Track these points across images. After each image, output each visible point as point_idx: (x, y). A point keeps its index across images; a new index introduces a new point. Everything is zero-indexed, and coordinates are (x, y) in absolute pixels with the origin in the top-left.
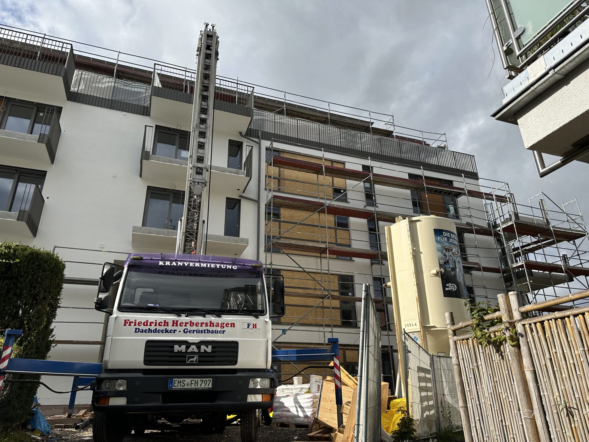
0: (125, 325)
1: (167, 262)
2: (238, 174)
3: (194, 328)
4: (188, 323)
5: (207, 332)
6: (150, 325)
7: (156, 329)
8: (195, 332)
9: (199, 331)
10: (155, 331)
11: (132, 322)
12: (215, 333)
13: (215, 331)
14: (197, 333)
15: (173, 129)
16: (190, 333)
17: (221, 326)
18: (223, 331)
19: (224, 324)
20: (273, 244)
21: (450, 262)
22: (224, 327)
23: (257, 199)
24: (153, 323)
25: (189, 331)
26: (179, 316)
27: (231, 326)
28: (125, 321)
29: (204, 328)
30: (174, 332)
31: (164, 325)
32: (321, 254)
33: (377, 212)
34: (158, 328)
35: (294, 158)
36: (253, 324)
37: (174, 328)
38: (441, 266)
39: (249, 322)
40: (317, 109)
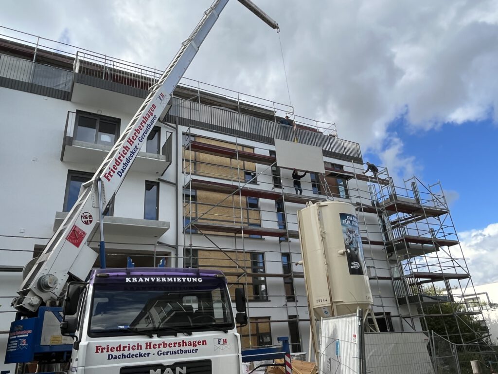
0: (97, 352)
1: (133, 278)
2: (159, 159)
3: (168, 349)
4: (161, 344)
5: (181, 353)
6: (124, 350)
7: (130, 354)
8: (169, 353)
9: (173, 352)
10: (129, 356)
11: (105, 348)
12: (188, 352)
13: (188, 350)
14: (171, 354)
15: (94, 114)
16: (164, 355)
17: (193, 345)
18: (196, 350)
19: (196, 342)
20: (192, 226)
21: (353, 243)
22: (196, 345)
23: (175, 182)
24: (126, 347)
25: (163, 353)
26: (151, 337)
27: (203, 344)
28: (97, 347)
29: (177, 348)
30: (148, 356)
31: (138, 349)
32: (235, 234)
33: (285, 194)
34: (132, 352)
35: (208, 143)
36: (224, 340)
37: (148, 351)
38: (347, 247)
39: (219, 337)
40: (227, 97)
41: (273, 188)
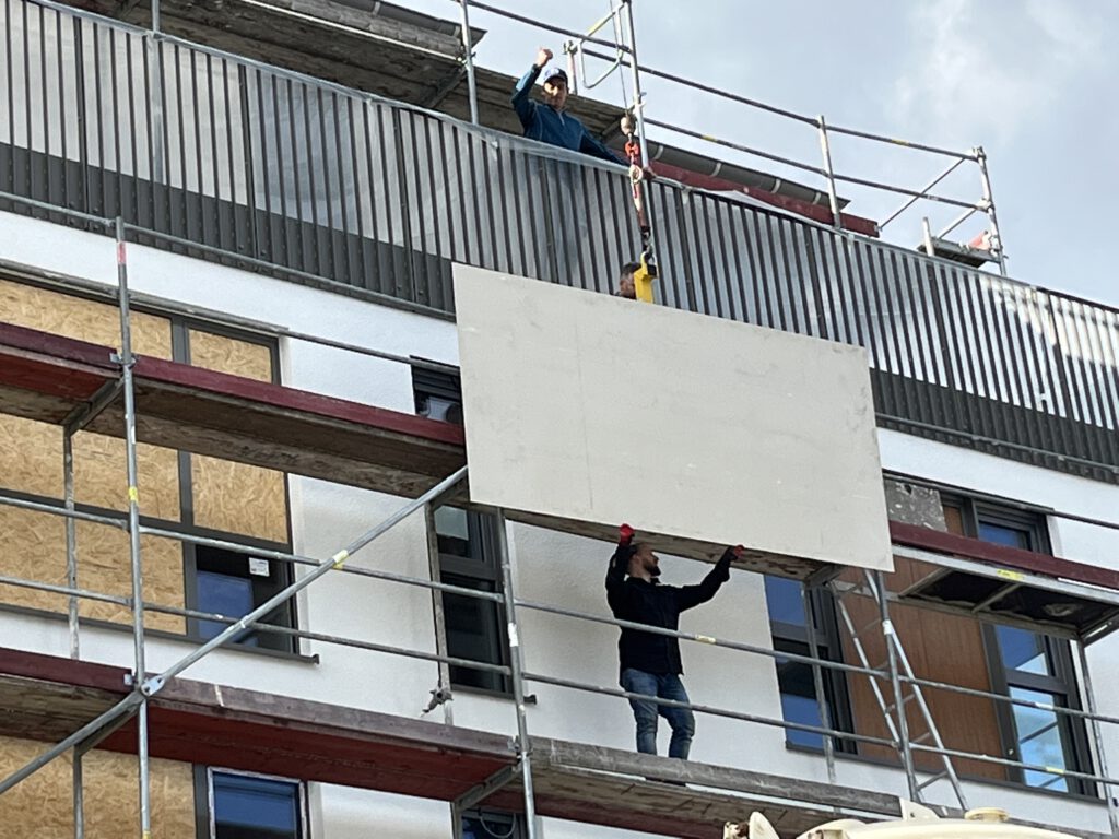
41: (440, 698)
